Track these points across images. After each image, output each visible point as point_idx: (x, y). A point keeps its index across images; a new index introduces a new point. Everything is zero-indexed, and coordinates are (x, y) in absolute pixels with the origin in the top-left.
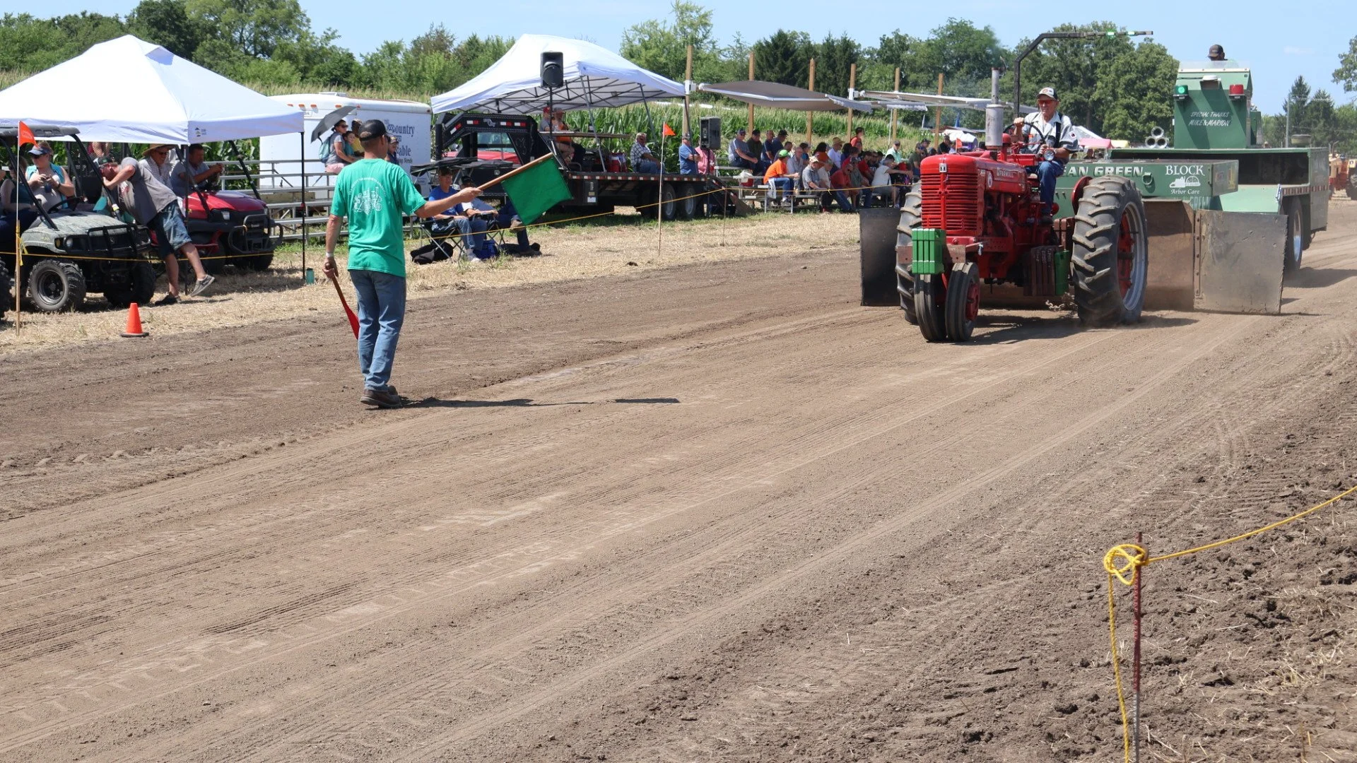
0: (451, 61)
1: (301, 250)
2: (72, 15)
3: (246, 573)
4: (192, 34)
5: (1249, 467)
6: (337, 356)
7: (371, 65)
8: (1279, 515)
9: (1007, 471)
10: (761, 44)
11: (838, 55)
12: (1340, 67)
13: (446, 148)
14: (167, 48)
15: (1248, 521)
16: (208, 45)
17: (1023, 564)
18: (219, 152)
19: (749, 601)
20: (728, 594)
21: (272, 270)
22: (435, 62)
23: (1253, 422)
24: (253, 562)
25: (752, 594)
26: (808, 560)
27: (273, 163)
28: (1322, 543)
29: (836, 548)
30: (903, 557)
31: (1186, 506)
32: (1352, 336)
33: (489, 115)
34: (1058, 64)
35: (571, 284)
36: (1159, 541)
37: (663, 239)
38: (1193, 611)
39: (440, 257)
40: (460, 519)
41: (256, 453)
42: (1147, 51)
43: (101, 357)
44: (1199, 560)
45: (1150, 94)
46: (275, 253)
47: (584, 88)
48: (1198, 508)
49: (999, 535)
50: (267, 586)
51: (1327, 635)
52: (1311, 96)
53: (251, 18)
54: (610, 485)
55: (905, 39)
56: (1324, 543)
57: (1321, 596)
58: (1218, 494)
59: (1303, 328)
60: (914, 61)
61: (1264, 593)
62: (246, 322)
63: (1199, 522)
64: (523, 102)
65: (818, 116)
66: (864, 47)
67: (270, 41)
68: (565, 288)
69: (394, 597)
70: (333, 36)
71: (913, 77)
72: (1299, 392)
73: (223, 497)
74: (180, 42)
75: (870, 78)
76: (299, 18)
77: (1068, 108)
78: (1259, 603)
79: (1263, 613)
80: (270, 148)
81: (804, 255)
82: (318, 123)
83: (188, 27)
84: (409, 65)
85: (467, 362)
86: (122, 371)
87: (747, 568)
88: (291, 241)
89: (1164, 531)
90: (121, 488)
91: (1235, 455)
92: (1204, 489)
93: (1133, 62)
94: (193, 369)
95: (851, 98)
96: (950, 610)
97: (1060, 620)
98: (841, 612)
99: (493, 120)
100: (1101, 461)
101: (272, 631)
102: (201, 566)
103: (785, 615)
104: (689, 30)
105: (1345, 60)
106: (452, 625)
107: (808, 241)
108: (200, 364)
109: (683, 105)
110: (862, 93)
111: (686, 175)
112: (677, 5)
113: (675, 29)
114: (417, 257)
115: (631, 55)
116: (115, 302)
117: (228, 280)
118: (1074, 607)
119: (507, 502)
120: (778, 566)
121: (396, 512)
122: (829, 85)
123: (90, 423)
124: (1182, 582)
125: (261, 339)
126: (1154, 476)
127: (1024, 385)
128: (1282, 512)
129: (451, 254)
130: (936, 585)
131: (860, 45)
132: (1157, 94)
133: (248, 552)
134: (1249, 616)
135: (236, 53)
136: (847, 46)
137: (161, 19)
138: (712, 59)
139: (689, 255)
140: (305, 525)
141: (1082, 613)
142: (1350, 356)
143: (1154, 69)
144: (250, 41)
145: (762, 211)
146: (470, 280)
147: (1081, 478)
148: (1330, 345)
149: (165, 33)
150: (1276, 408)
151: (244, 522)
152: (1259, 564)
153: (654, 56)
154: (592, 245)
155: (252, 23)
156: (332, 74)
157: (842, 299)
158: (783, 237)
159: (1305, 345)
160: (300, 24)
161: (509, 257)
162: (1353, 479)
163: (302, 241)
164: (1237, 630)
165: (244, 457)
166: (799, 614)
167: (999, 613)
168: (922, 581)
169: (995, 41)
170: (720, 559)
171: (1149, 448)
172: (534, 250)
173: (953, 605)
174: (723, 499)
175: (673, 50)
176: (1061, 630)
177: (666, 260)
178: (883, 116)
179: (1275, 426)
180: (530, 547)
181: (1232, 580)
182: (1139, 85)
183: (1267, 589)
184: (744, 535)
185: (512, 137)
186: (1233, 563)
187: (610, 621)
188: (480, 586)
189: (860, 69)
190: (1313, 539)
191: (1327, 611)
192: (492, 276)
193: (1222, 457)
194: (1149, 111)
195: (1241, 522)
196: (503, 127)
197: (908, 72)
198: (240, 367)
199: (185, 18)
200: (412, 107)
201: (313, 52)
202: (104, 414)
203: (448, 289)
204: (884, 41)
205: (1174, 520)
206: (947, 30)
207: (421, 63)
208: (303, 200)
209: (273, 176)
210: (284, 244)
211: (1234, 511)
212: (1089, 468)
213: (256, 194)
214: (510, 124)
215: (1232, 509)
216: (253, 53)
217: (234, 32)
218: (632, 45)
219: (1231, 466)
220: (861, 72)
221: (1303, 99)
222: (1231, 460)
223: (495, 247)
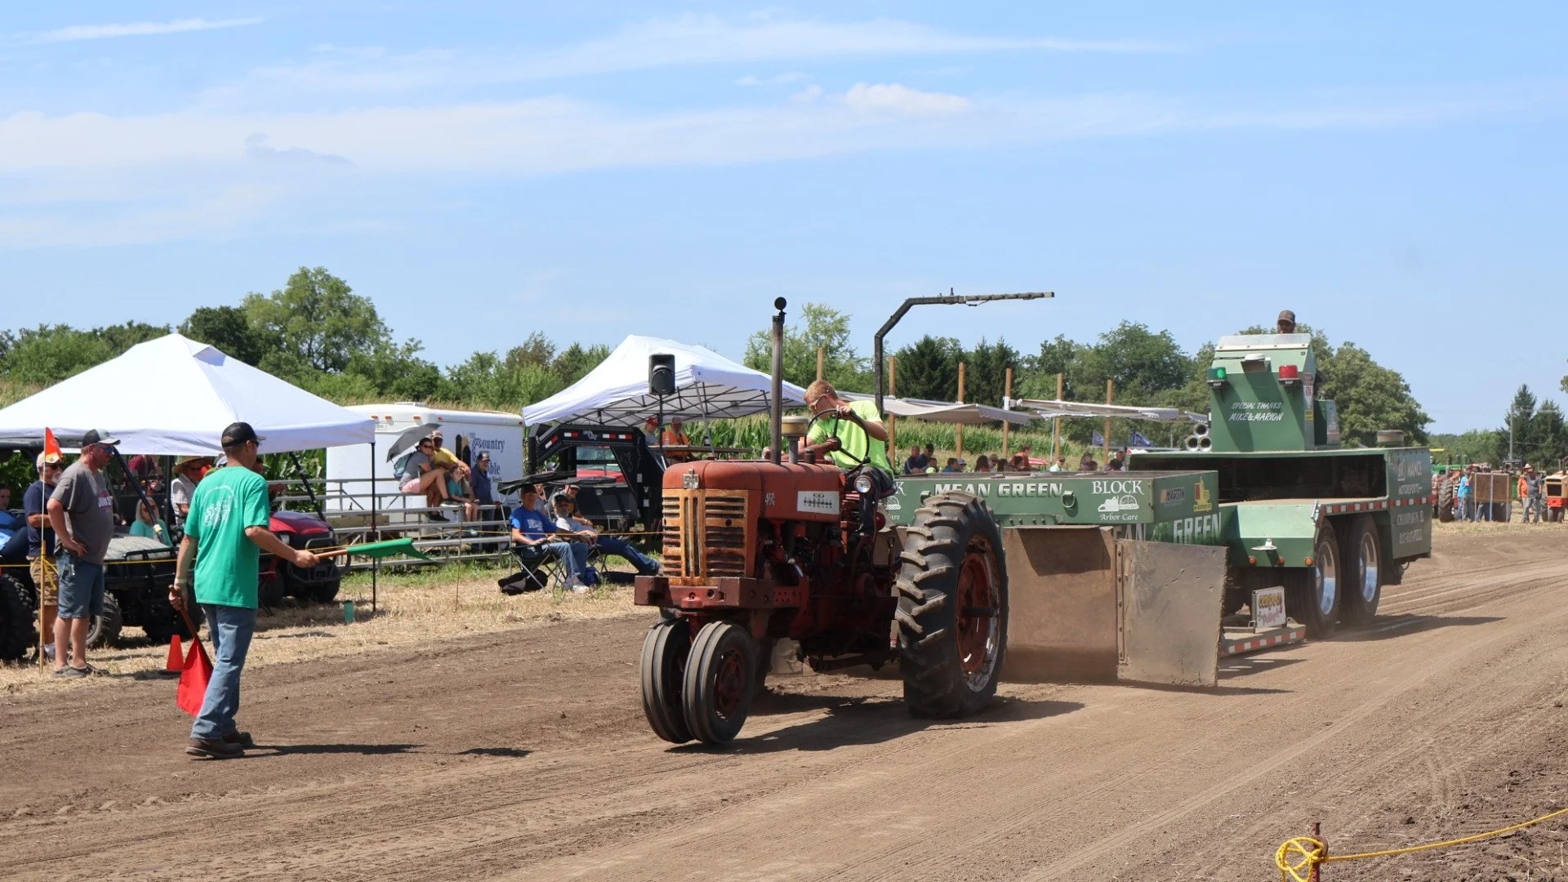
0: (549, 372)
1: (371, 580)
2: (118, 325)
4: (254, 346)
5: (1466, 807)
6: (410, 693)
7: (459, 379)
8: (1500, 857)
9: (1183, 814)
10: (904, 352)
11: (993, 364)
13: (542, 464)
15: (1464, 864)
16: (272, 359)
18: (282, 473)
21: (337, 603)
22: (532, 375)
23: (1470, 758)
27: (341, 482)
31: (1393, 849)
33: (589, 428)
39: (532, 586)
42: (1349, 357)
43: (136, 695)
45: (1352, 406)
46: (342, 584)
47: (699, 396)
48: (1406, 852)
52: (1537, 407)
53: (321, 328)
55: (1070, 345)
58: (1429, 837)
59: (1530, 656)
62: (306, 657)
63: (1407, 866)
64: (630, 413)
65: (970, 431)
66: (1023, 354)
67: (342, 352)
70: (416, 348)
71: (1080, 389)
72: (1524, 725)
75: (1031, 389)
76: (376, 327)
80: (339, 464)
82: (397, 438)
83: (249, 338)
84: (502, 378)
85: (560, 698)
86: (161, 710)
88: (360, 570)
91: (1451, 793)
92: (1414, 831)
93: (1332, 369)
95: (1006, 407)
99: (594, 432)
100: (1295, 802)
104: (822, 337)
108: (250, 703)
110: (1019, 402)
112: (809, 308)
113: (807, 337)
114: (506, 587)
115: (755, 365)
116: (155, 637)
117: (287, 613)
122: (984, 397)
123: (120, 767)
125: (322, 675)
126: (1355, 817)
128: (1504, 854)
129: (545, 584)
131: (1018, 353)
132: (1360, 405)
135: (303, 367)
136: (1004, 354)
137: (218, 330)
138: (849, 368)
143: (1357, 377)
144: (319, 353)
146: (566, 611)
147: (1269, 820)
150: (1498, 743)
155: (323, 333)
156: (414, 391)
159: (1531, 675)
160: (377, 333)
161: (612, 585)
169: (1174, 347)
171: (1349, 787)
175: (805, 361)
178: (1043, 431)
179: (1496, 762)
182: (1340, 395)
185: (616, 451)
189: (1017, 379)
192: (591, 607)
193: (1434, 797)
194: (1352, 425)
195: (1455, 865)
196: (606, 440)
197: (1075, 383)
198: (296, 706)
199: (247, 328)
200: (501, 419)
201: (392, 365)
202: (138, 757)
203: (540, 621)
204: (1045, 347)
205: (1379, 865)
206: (1119, 334)
207: (515, 376)
208: (374, 525)
209: (341, 497)
210: (353, 575)
211: (1448, 854)
212: (1279, 808)
213: (322, 518)
214: (614, 436)
215: (1446, 850)
216: (323, 367)
217: (301, 343)
218: (758, 355)
219: (1445, 806)
220: (1020, 383)
221: (1528, 411)
222: (1445, 799)
223: (595, 575)
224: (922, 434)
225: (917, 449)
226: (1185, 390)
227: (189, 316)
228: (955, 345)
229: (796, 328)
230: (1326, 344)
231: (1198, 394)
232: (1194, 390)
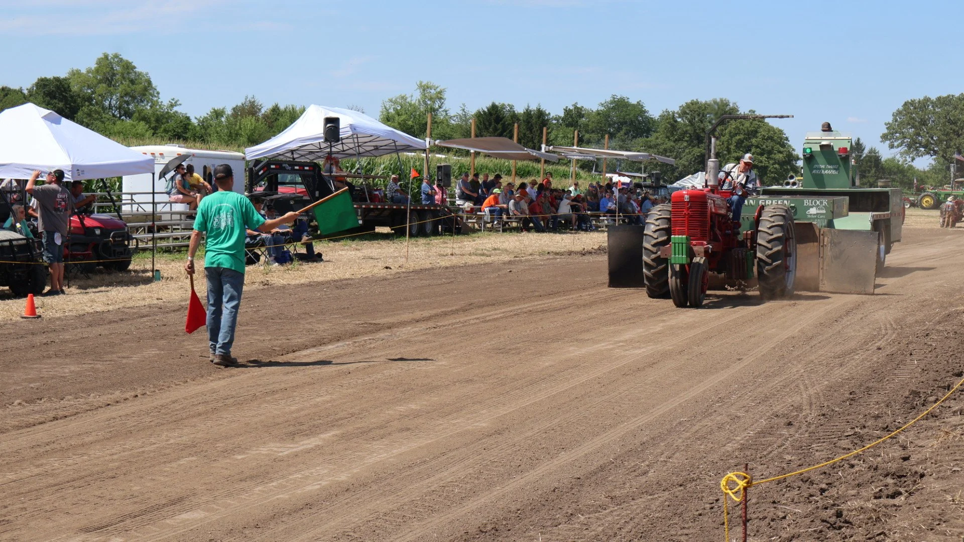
0: (260, 123)
1: (151, 256)
3: (109, 488)
4: (75, 102)
5: (824, 415)
6: (176, 333)
7: (203, 125)
8: (844, 449)
9: (652, 418)
10: (480, 112)
11: (534, 120)
12: (886, 131)
13: (256, 184)
14: (56, 112)
15: (822, 453)
16: (86, 110)
17: (664, 484)
18: (94, 186)
19: (469, 510)
20: (455, 505)
21: (130, 271)
22: (248, 123)
23: (826, 383)
24: (113, 481)
25: (472, 505)
26: (512, 481)
27: (132, 194)
28: (875, 469)
29: (532, 471)
30: (579, 478)
31: (779, 442)
32: (895, 322)
33: (286, 162)
34: (688, 128)
35: (344, 282)
36: (760, 467)
37: (410, 250)
38: (784, 518)
40: (264, 450)
41: (117, 402)
43: (6, 332)
44: (788, 481)
46: (133, 259)
47: (354, 143)
48: (788, 444)
49: (647, 463)
50: (124, 498)
51: (878, 535)
52: (866, 151)
53: (117, 91)
54: (371, 426)
56: (876, 469)
57: (874, 507)
58: (801, 434)
59: (862, 316)
60: (587, 125)
61: (834, 505)
62: (111, 308)
63: (788, 454)
64: (311, 153)
65: (520, 164)
66: (552, 115)
67: (130, 107)
68: (340, 284)
69: (215, 507)
70: (176, 104)
71: (587, 136)
72: (858, 361)
73: (93, 434)
74: (67, 108)
75: (557, 137)
76: (151, 91)
77: (696, 159)
78: (831, 512)
79: (833, 519)
80: (129, 184)
81: (510, 262)
82: (164, 166)
83: (72, 97)
84: (230, 125)
85: (269, 338)
86: (21, 343)
87: (468, 486)
88: (144, 250)
89: (764, 460)
90: (19, 427)
91: (814, 406)
92: (792, 430)
93: (741, 127)
94: (72, 341)
95: (543, 151)
96: (612, 516)
97: (691, 524)
98: (535, 518)
99: (289, 165)
100: (719, 410)
101: (127, 531)
102: (76, 484)
103: (495, 520)
104: (429, 102)
105: (889, 126)
106: (257, 527)
107: (513, 252)
108: (77, 338)
109: (425, 155)
110: (551, 148)
111: (426, 205)
112: (421, 84)
113: (419, 101)
115: (387, 120)
116: (17, 293)
117: (98, 278)
118: (700, 515)
119: (297, 438)
120: (490, 485)
121: (217, 445)
122: (528, 142)
124: (776, 497)
125: (122, 320)
126: (757, 421)
127: (666, 355)
128: (847, 446)
129: (258, 260)
130: (603, 499)
131: (549, 114)
133: (110, 474)
134: (823, 521)
135: (107, 116)
136: (541, 114)
137: (53, 91)
138: (445, 122)
139: (428, 262)
140: (152, 455)
141: (706, 519)
142: (894, 335)
143: (756, 132)
144: (116, 107)
145: (481, 230)
146: (272, 279)
147: (705, 422)
148: (880, 328)
149: (56, 101)
150: (842, 372)
151: (108, 452)
152: (830, 484)
153: (404, 120)
154: (359, 254)
155: (118, 95)
156: (175, 131)
157: (537, 294)
158: (495, 249)
159: (862, 328)
160: (153, 95)
161: (300, 262)
162: (896, 423)
163: (152, 250)
164: (815, 531)
165: (108, 405)
166: (505, 519)
167: (647, 519)
168: (595, 495)
169: (645, 112)
170: (449, 480)
171: (753, 401)
172: (318, 258)
173: (615, 513)
174: (451, 436)
175: (417, 117)
176: (691, 531)
177: (411, 265)
178: (566, 164)
179: (842, 385)
180: (313, 471)
181: (811, 496)
182: (746, 143)
183: (836, 502)
184: (467, 462)
185: (303, 177)
186: (812, 483)
187: (371, 524)
188: (278, 499)
189: (550, 130)
190: (867, 466)
191: (878, 518)
192: (286, 276)
193: (804, 408)
195: (817, 454)
196: (297, 170)
197: (584, 133)
198: (106, 341)
199: (70, 91)
200: (231, 155)
201: (161, 115)
202: (9, 374)
203: (257, 285)
204: (566, 111)
205: (771, 452)
206: (611, 104)
207: (238, 124)
208: (153, 221)
209: (131, 204)
210: (139, 252)
211: (813, 446)
212: (710, 415)
213: (120, 216)
214: (302, 168)
215: (812, 444)
216: (118, 116)
217: (105, 101)
218: (388, 113)
219: (811, 414)
220: (550, 132)
221: (859, 154)
222: (811, 409)
223: (290, 255)
224: (491, 165)
225: (487, 176)
226: (652, 138)
227: (34, 83)
228: (511, 108)
229: (412, 96)
230: (738, 111)
231: (659, 141)
232: (657, 138)
